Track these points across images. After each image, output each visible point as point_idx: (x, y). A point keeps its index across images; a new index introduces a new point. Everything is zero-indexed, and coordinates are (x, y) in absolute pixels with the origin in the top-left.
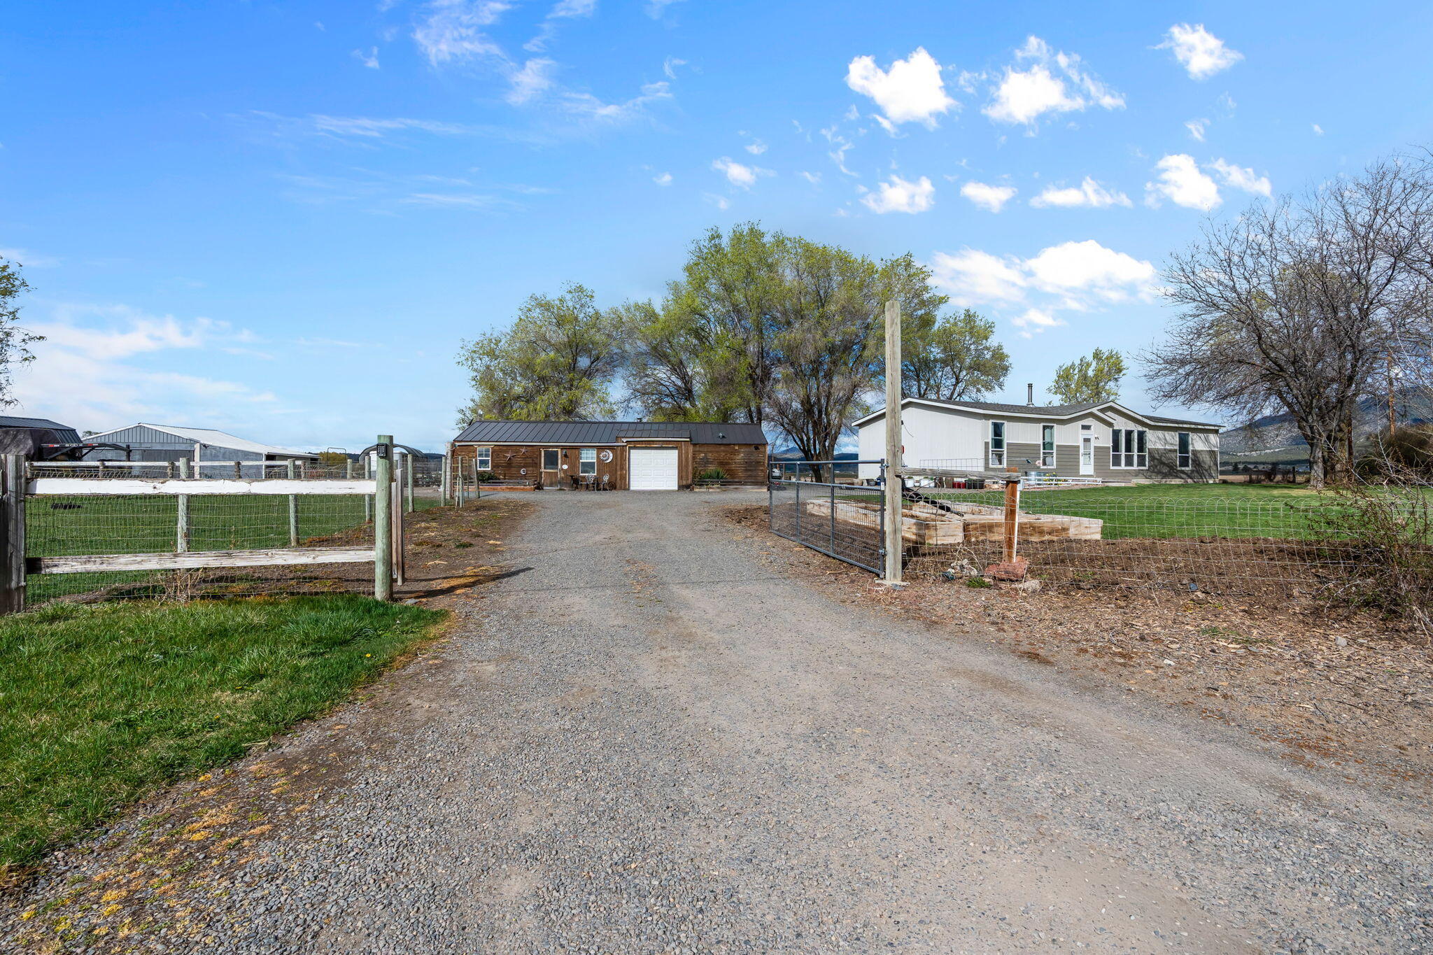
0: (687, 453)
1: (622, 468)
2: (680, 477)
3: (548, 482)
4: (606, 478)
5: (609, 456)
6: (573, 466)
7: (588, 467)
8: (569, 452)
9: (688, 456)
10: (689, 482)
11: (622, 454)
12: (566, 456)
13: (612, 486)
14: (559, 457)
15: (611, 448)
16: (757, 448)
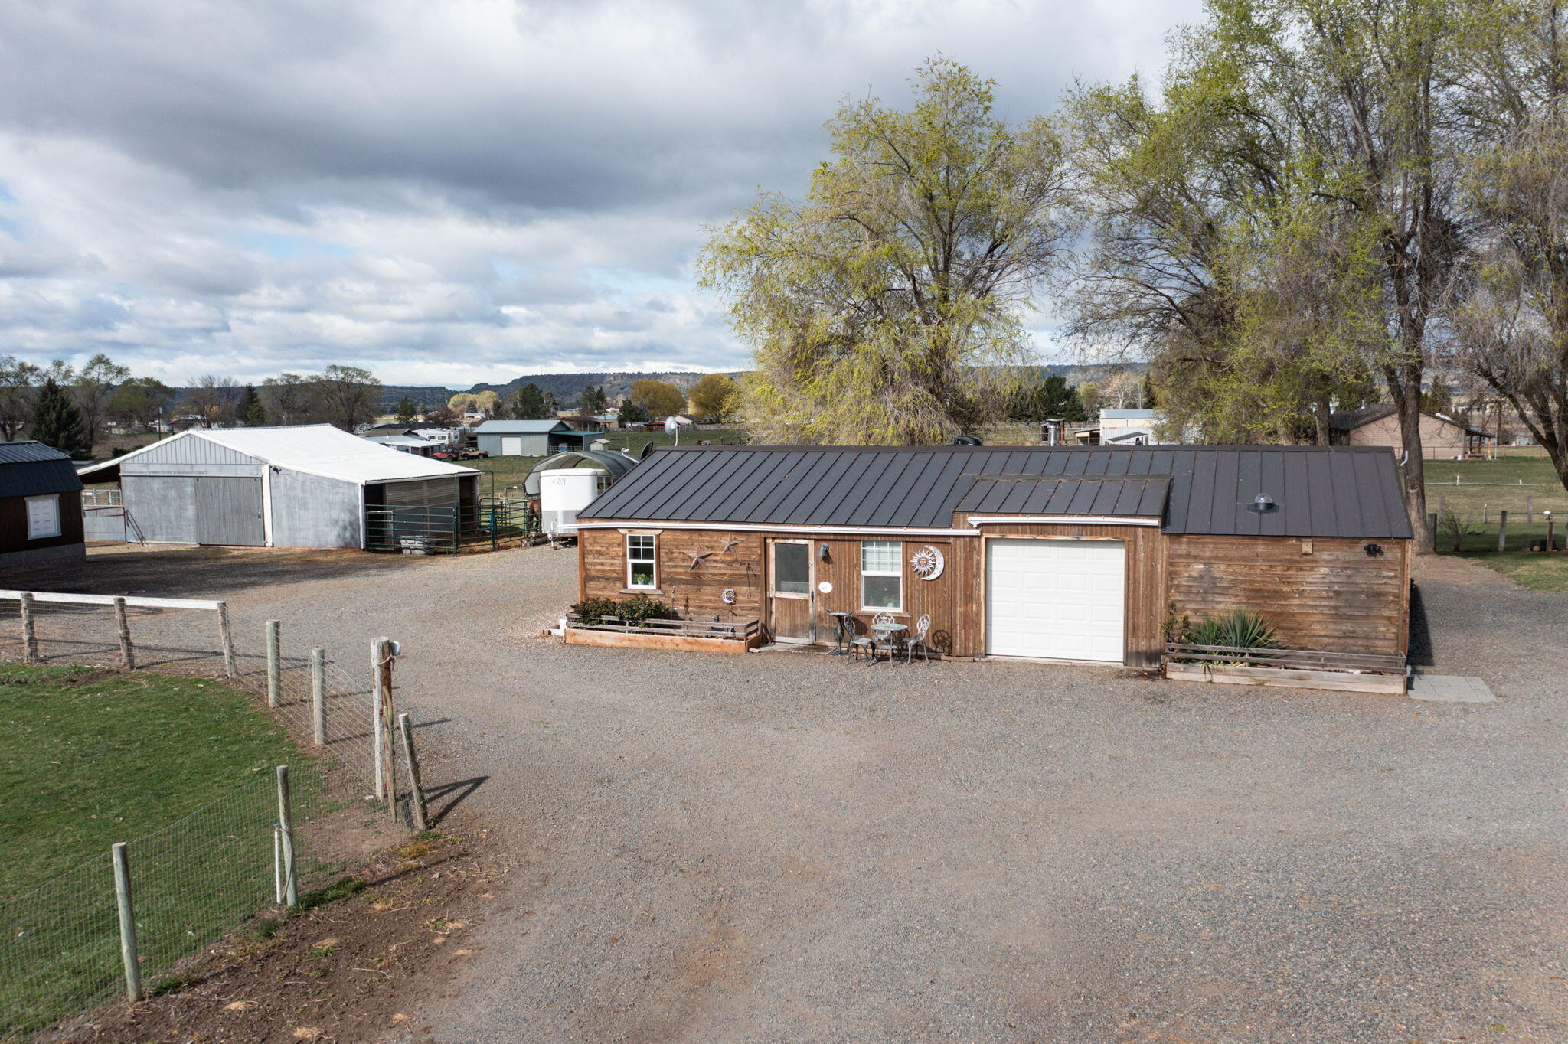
0: (1151, 559)
1: (969, 597)
2: (1131, 629)
3: (786, 623)
4: (923, 626)
5: (935, 562)
6: (845, 587)
7: (881, 590)
8: (834, 549)
9: (1153, 568)
10: (1157, 643)
11: (968, 558)
12: (827, 558)
13: (942, 645)
14: (812, 561)
15: (940, 542)
16: (1373, 551)
